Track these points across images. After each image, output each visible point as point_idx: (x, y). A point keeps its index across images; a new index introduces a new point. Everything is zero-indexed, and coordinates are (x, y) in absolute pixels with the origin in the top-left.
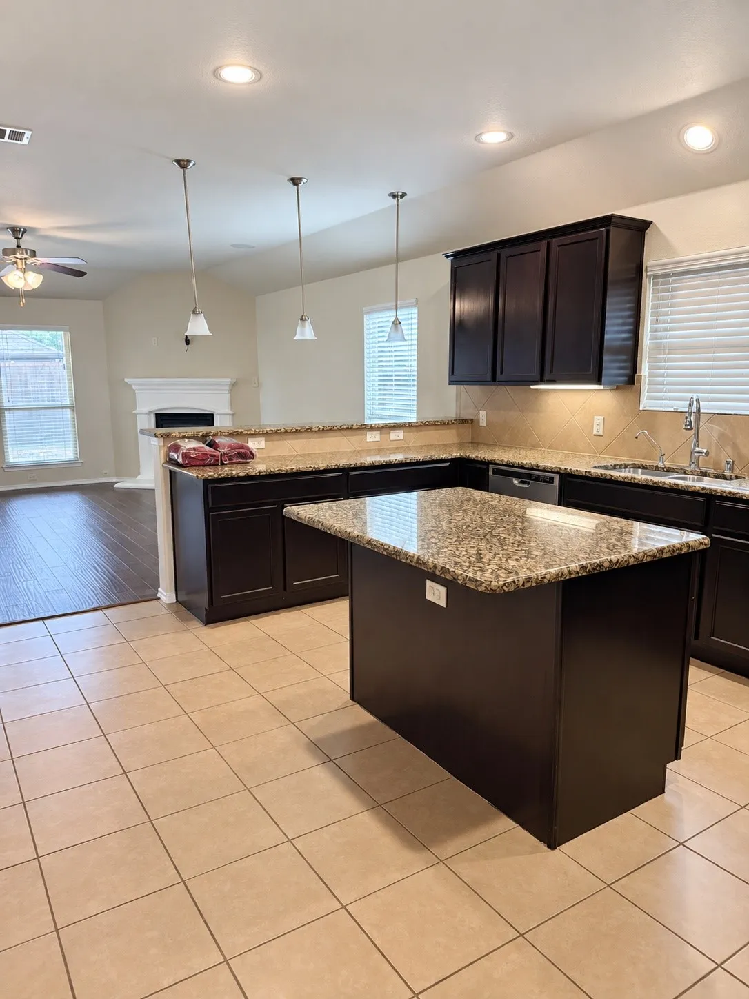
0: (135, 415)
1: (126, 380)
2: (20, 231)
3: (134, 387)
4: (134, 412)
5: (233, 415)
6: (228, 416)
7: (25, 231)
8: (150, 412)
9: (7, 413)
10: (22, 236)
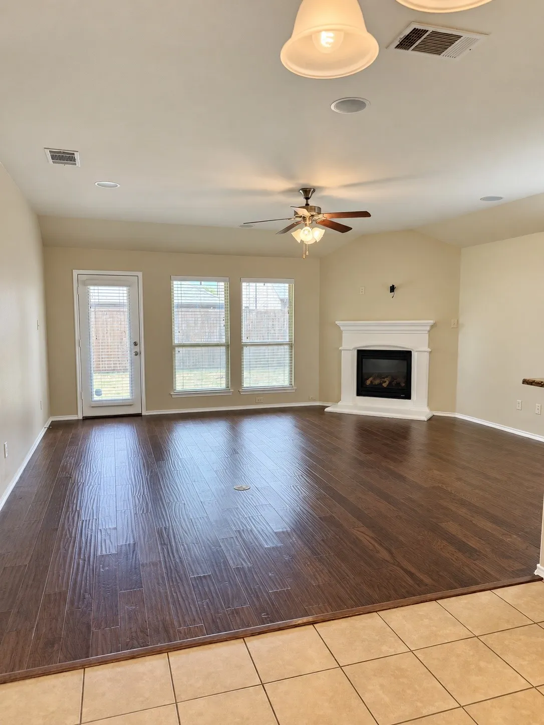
0: (341, 351)
1: (337, 322)
2: (310, 191)
3: (342, 328)
4: (340, 348)
5: (430, 352)
6: (426, 353)
7: (314, 191)
8: (354, 348)
9: (245, 348)
10: (311, 195)
